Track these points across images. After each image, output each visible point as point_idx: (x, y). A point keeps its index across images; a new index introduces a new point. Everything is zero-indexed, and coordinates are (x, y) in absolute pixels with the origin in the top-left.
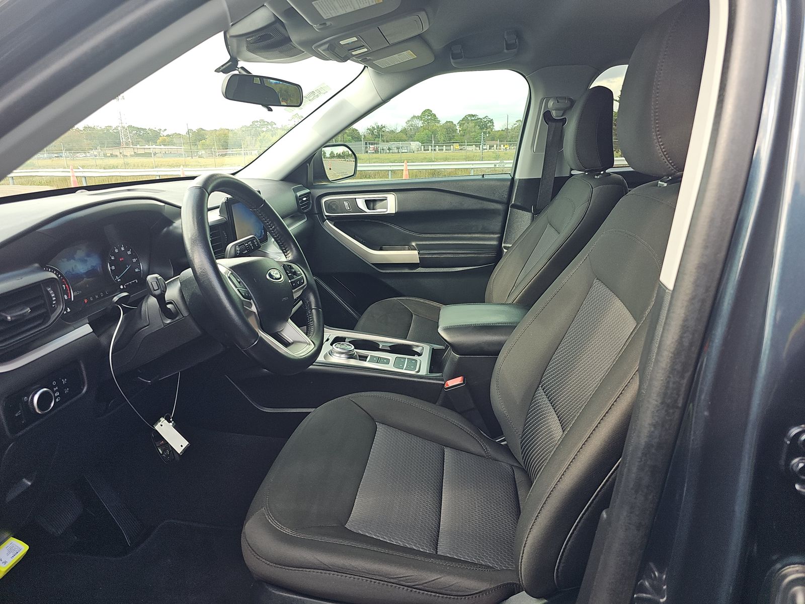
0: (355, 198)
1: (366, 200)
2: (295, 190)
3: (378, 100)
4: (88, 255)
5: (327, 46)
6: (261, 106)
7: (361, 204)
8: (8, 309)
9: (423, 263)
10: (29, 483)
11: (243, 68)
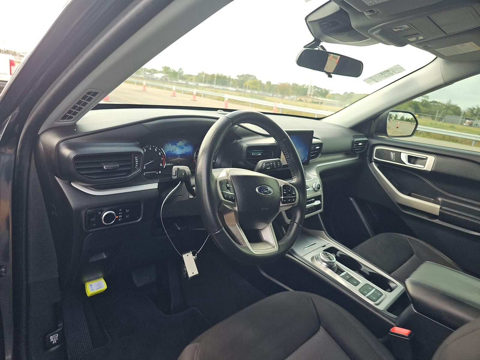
0: (401, 152)
1: (409, 156)
2: (355, 137)
3: (442, 82)
4: (186, 145)
5: (378, 31)
6: (325, 73)
7: (404, 157)
8: (106, 163)
9: (442, 216)
10: (105, 257)
11: (322, 47)
